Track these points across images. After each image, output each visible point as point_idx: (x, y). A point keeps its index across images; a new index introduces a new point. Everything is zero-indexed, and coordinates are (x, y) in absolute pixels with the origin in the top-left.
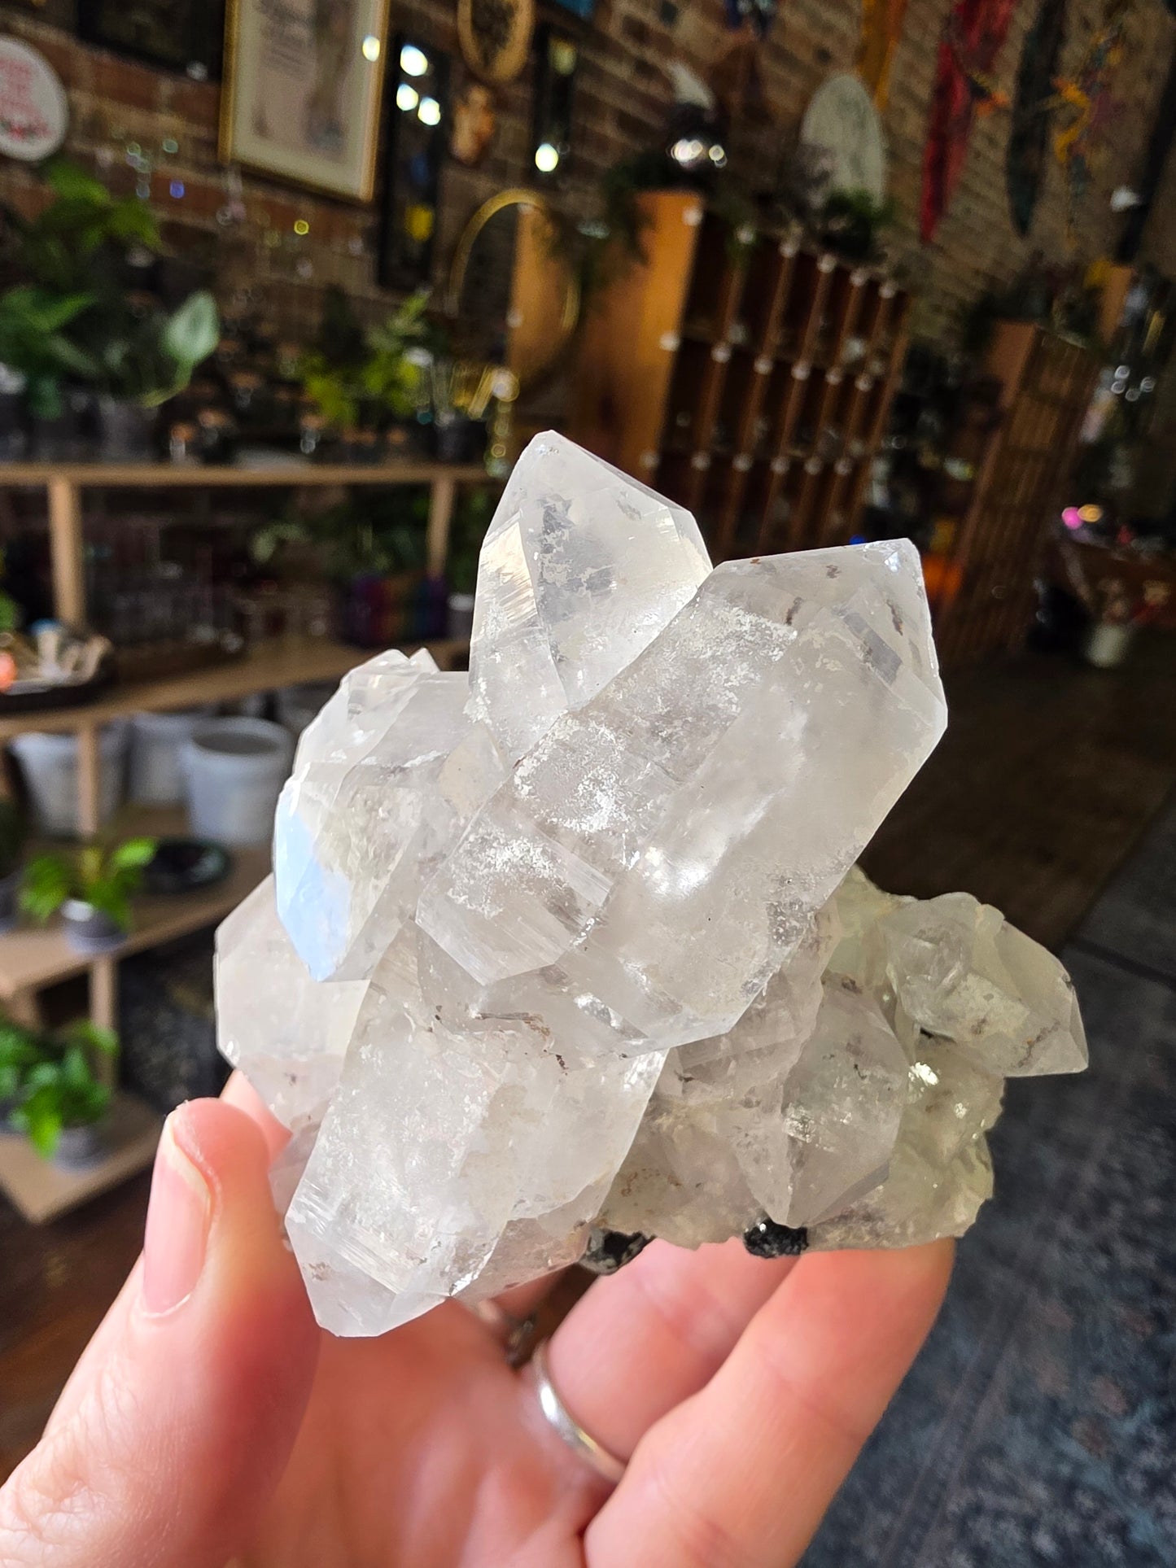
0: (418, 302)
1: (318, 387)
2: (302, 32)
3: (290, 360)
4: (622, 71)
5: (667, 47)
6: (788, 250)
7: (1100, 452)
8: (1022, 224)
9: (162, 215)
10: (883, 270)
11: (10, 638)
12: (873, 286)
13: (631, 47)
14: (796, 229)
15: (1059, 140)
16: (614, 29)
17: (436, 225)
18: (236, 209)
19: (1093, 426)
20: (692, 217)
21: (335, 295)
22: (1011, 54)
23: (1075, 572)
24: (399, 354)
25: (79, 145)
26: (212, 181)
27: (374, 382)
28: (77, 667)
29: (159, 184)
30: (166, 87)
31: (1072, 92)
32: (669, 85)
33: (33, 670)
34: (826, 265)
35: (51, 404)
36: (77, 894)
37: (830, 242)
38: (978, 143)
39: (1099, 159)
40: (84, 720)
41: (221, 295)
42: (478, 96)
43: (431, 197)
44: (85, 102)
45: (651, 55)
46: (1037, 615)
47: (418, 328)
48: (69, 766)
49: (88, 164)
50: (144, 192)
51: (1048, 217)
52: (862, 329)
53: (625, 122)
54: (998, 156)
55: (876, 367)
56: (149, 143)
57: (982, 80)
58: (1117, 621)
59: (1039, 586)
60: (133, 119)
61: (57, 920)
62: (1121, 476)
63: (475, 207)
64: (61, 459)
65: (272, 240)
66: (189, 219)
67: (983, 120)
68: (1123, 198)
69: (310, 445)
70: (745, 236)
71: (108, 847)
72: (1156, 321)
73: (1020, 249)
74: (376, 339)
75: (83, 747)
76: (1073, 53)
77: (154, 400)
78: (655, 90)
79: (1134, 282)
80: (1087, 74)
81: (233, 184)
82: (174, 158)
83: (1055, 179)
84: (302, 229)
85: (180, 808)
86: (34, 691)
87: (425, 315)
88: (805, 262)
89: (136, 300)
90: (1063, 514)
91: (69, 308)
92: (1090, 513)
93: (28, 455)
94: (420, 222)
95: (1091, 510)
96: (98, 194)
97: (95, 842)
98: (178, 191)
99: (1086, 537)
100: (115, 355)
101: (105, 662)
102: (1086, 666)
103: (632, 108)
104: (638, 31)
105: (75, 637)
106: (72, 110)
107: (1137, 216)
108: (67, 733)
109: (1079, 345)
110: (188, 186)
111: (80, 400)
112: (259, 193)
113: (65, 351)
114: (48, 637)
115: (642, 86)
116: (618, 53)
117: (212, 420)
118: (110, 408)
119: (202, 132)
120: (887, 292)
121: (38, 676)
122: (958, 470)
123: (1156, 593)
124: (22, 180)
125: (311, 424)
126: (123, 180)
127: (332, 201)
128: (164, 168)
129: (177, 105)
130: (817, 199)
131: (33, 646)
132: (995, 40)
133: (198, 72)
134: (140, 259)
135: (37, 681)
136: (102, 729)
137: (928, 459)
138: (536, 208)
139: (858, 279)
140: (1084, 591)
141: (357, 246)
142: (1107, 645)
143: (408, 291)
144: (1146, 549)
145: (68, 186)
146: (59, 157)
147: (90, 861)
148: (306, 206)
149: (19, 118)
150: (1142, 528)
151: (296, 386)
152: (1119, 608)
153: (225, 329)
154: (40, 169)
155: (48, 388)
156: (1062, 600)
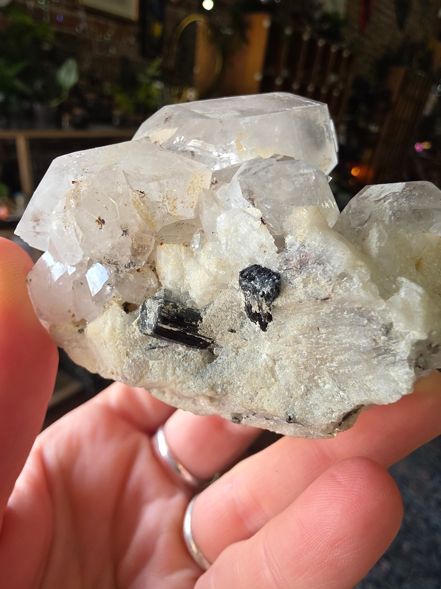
0: (158, 62)
1: (119, 98)
3: (108, 87)
6: (306, 37)
7: (431, 121)
8: (401, 24)
9: (54, 29)
10: (344, 45)
11: (6, 199)
12: (340, 52)
14: (308, 29)
17: (164, 31)
19: (428, 109)
20: (266, 23)
21: (124, 61)
24: (150, 84)
26: (73, 14)
27: (141, 95)
29: (53, 16)
33: (14, 211)
34: (321, 43)
35: (15, 105)
37: (323, 34)
41: (79, 61)
43: (161, 19)
47: (158, 74)
49: (23, 8)
50: (47, 19)
51: (412, 22)
52: (336, 70)
55: (341, 86)
59: (405, 175)
63: (178, 22)
64: (20, 128)
65: (99, 38)
66: (66, 30)
69: (118, 122)
70: (288, 31)
73: (400, 36)
74: (142, 79)
77: (55, 103)
81: (82, 15)
82: (58, 4)
86: (16, 220)
87: (160, 68)
88: (313, 42)
89: (46, 64)
90: (415, 146)
91: (20, 67)
92: (426, 146)
93: (8, 127)
94: (157, 29)
95: (426, 144)
96: (28, 20)
98: (61, 19)
99: (425, 155)
100: (38, 85)
109: (423, 75)
110: (64, 17)
111: (26, 105)
112: (93, 19)
113: (19, 85)
114: (21, 199)
117: (78, 112)
118: (38, 108)
120: (345, 54)
121: (16, 214)
122: (374, 128)
125: (117, 113)
126: (38, 14)
127: (122, 21)
128: (55, 9)
130: (317, 15)
131: (14, 202)
134: (47, 47)
137: (362, 124)
138: (204, 23)
139: (334, 49)
141: (132, 40)
143: (152, 58)
145: (16, 17)
146: (11, 5)
148: (112, 24)
151: (111, 98)
153: (81, 74)
155: (13, 100)
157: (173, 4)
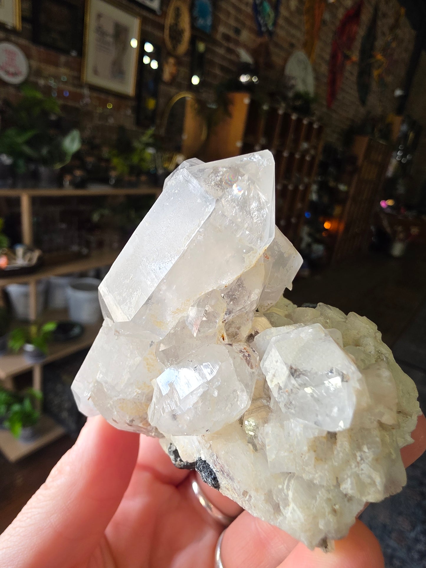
0: (151, 131)
1: (116, 161)
2: (110, 39)
3: (106, 152)
4: (221, 51)
5: (237, 43)
6: (281, 112)
7: (393, 181)
8: (363, 101)
9: (61, 102)
10: (314, 118)
11: (6, 250)
12: (311, 124)
13: (225, 43)
14: (283, 105)
15: (375, 73)
16: (219, 37)
17: (157, 104)
18: (87, 100)
19: (390, 171)
20: (247, 101)
21: (121, 129)
22: (358, 44)
23: (385, 223)
24: (144, 149)
25: (33, 79)
26: (78, 90)
27: (135, 159)
28: (30, 260)
29: (60, 92)
30: (63, 59)
31: (379, 57)
32: (238, 56)
33: (13, 261)
34: (294, 117)
35: (22, 167)
36: (29, 341)
37: (295, 109)
38: (347, 74)
39: (389, 79)
40: (32, 279)
41: (82, 130)
42: (171, 61)
43: (155, 95)
44: (35, 64)
45: (232, 46)
46: (372, 238)
47: (151, 140)
48: (26, 295)
49: (35, 86)
50: (54, 95)
51: (372, 99)
52: (307, 139)
53: (223, 68)
54: (354, 78)
55: (312, 152)
56: (57, 78)
57: (348, 53)
58: (401, 240)
59: (372, 228)
60: (51, 70)
61: (21, 351)
62: (401, 189)
63: (170, 98)
64: (25, 187)
65: (99, 110)
66: (71, 103)
67: (348, 67)
68: (398, 93)
69: (113, 181)
70: (265, 107)
71: (40, 325)
72: (411, 135)
73: (362, 110)
74: (136, 144)
75: (31, 289)
76: (379, 43)
77: (58, 166)
78: (233, 57)
79: (403, 122)
80: (385, 50)
81: (86, 92)
82: (65, 83)
83: (374, 86)
84: (110, 106)
85: (66, 310)
86: (14, 269)
87: (153, 136)
88: (287, 116)
89: (52, 132)
90: (381, 202)
91: (29, 135)
92: (390, 202)
93: (14, 186)
94: (151, 104)
96: (39, 95)
97: (35, 323)
98: (67, 94)
99: (389, 211)
100: (45, 151)
101: (40, 259)
102: (391, 257)
103: (225, 64)
104: (227, 38)
105: (29, 250)
106: (30, 67)
107: (403, 98)
108: (26, 284)
109: (384, 143)
110: (70, 92)
111: (32, 167)
112: (95, 94)
113: (27, 150)
114: (20, 250)
115: (229, 56)
116: (220, 45)
117: (78, 173)
118: (43, 170)
119: (75, 74)
120: (315, 126)
122: (342, 187)
123: (415, 230)
124: (12, 91)
125: (113, 174)
126: (47, 90)
127: (120, 97)
128: (62, 86)
129: (67, 65)
130: (291, 94)
131: (14, 253)
132: (352, 39)
133: (74, 54)
134: (53, 118)
135: (15, 265)
136: (38, 282)
137: (332, 184)
138: (192, 99)
139: (305, 122)
140: (388, 230)
141: (129, 112)
142: (398, 249)
143: (147, 127)
144: (410, 215)
145: (29, 93)
146: (26, 83)
147: (33, 329)
148: (111, 98)
149: (12, 70)
150: (409, 207)
151: (108, 161)
152: (401, 236)
153: (83, 141)
154: (18, 87)
155: (21, 163)
156: (381, 233)
157: (166, 83)
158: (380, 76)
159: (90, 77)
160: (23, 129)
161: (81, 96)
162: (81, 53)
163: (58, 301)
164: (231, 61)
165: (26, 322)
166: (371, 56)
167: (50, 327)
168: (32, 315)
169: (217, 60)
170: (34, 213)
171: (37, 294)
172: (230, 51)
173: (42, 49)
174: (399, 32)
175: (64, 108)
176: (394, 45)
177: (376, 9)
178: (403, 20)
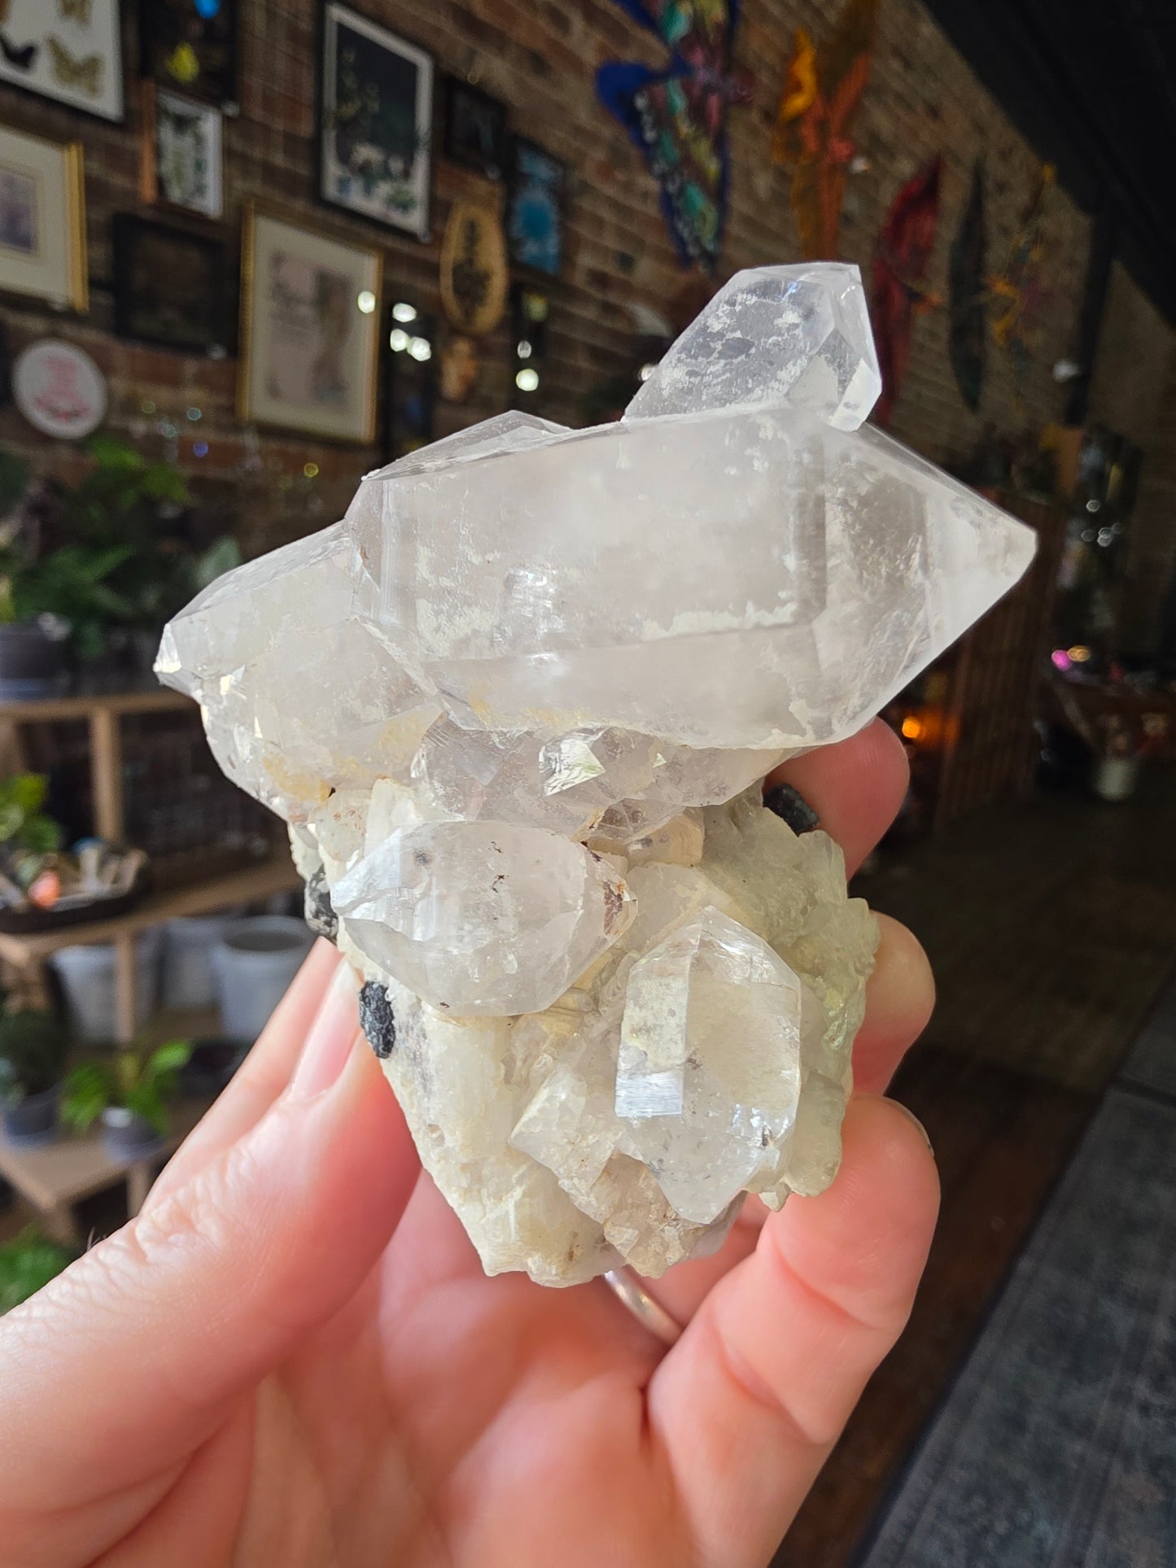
2: (306, 311)
4: (589, 313)
5: (627, 289)
7: (1079, 597)
8: (972, 402)
9: (188, 471)
11: (54, 856)
13: (598, 295)
15: (996, 328)
16: (579, 280)
18: (253, 462)
19: (1068, 573)
22: (941, 261)
23: (1072, 710)
25: (115, 422)
26: (231, 439)
28: (116, 880)
29: (185, 447)
30: (190, 367)
31: (1001, 288)
32: (631, 320)
33: (75, 886)
35: (95, 643)
36: (115, 1101)
38: (919, 337)
39: (1036, 339)
40: (121, 931)
41: (243, 535)
42: (462, 347)
43: (426, 433)
44: (121, 385)
45: (613, 298)
46: (1042, 753)
48: (107, 975)
49: (123, 437)
50: (173, 455)
51: (996, 393)
53: (596, 354)
54: (941, 346)
56: (176, 414)
57: (917, 286)
58: (1119, 754)
59: (1038, 726)
60: (163, 395)
61: (98, 1126)
62: (1104, 617)
64: (102, 691)
65: (286, 483)
66: (213, 472)
67: (922, 319)
68: (1064, 370)
71: (145, 1052)
72: (1115, 473)
73: (973, 424)
75: (121, 956)
76: (998, 253)
78: (619, 325)
79: (1086, 442)
80: (1013, 271)
81: (250, 441)
82: (199, 424)
83: (997, 360)
84: (312, 471)
85: (213, 1009)
86: (75, 907)
89: (168, 546)
90: (1053, 655)
91: (110, 560)
92: (1078, 654)
93: (73, 692)
95: (1079, 651)
96: (133, 460)
97: (133, 1048)
98: (202, 451)
99: (1078, 676)
100: (153, 597)
101: (142, 874)
102: (1097, 801)
103: (599, 342)
104: (600, 279)
105: (115, 851)
106: (110, 394)
107: (1080, 384)
108: (106, 943)
109: (1043, 502)
110: (211, 446)
111: (120, 639)
112: (274, 445)
113: (106, 598)
114: (90, 855)
115: (607, 323)
116: (584, 298)
119: (222, 400)
121: (81, 892)
123: (1155, 725)
124: (65, 455)
126: (153, 446)
127: (337, 445)
128: (189, 432)
129: (201, 380)
131: (76, 863)
132: (923, 252)
133: (218, 353)
134: (169, 512)
135: (80, 896)
136: (137, 938)
140: (1083, 728)
142: (1114, 779)
144: (1139, 684)
145: (109, 456)
146: (100, 432)
147: (128, 1066)
148: (315, 452)
149: (64, 405)
150: (1133, 663)
152: (1121, 741)
154: (80, 445)
155: (92, 631)
156: (1063, 737)
157: (451, 403)
158: (1008, 333)
159: (259, 404)
160: (94, 545)
161: (240, 452)
162: (236, 349)
163: (191, 986)
164: (615, 335)
165: (108, 1048)
166: (980, 288)
167: (173, 1056)
168: (124, 1028)
169: (579, 335)
170: (126, 755)
171: (136, 971)
172: (609, 309)
173: (139, 350)
174: (1045, 223)
175: (197, 484)
176: (1036, 255)
177: (979, 175)
178: (1053, 193)
